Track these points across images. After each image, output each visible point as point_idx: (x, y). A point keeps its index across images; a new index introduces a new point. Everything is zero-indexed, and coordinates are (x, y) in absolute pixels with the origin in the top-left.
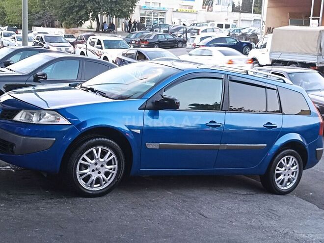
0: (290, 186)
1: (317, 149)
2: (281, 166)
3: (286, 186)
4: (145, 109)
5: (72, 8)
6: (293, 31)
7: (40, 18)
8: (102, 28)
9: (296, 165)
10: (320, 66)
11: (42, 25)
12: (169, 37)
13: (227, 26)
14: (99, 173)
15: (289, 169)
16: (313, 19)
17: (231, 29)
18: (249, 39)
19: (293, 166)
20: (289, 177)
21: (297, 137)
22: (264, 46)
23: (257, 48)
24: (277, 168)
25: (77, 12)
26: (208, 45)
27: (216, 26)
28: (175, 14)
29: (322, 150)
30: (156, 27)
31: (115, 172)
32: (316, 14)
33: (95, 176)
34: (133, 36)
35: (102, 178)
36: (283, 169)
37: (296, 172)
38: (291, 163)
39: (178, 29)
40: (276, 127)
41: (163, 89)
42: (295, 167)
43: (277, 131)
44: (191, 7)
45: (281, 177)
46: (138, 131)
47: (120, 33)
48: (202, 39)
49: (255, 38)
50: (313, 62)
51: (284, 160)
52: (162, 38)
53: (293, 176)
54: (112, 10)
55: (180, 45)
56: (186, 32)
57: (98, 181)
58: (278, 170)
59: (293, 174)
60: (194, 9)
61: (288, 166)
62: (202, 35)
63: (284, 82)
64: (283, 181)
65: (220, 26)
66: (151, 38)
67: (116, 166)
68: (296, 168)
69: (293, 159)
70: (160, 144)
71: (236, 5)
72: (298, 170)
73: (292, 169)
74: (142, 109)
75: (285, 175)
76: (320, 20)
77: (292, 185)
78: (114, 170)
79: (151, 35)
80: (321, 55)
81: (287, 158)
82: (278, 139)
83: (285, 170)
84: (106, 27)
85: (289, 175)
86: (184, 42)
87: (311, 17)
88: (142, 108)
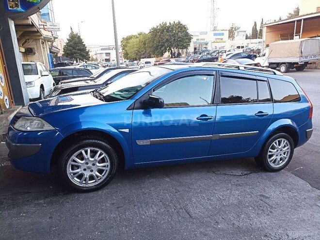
0: (282, 164)
1: (307, 130)
2: (273, 148)
3: (278, 164)
4: (133, 109)
5: (157, 46)
6: (283, 43)
7: (144, 54)
8: (174, 55)
9: (287, 145)
10: (301, 63)
11: (145, 57)
12: (209, 56)
13: (243, 47)
14: (92, 171)
15: (281, 150)
16: (296, 36)
17: (245, 48)
18: (255, 52)
19: (285, 146)
20: (281, 156)
21: (288, 122)
22: (264, 55)
23: (259, 57)
24: (270, 150)
25: (160, 48)
26: (230, 58)
27: (236, 47)
28: (212, 44)
29: (312, 131)
30: (202, 52)
31: (108, 169)
32: (298, 32)
33: (87, 174)
34: (190, 58)
35: (94, 175)
36: (276, 150)
37: (288, 152)
38: (282, 145)
39: (214, 52)
40: (267, 115)
41: (153, 89)
42: (286, 148)
43: (269, 119)
44: (222, 39)
45: (274, 157)
46: (127, 130)
47: (184, 57)
48: (227, 55)
49: (259, 51)
50: (297, 61)
51: (276, 143)
52: (205, 57)
53: (285, 156)
54: (178, 45)
55: (215, 60)
56: (219, 53)
57: (91, 178)
58: (270, 152)
59: (284, 154)
60: (224, 40)
61: (280, 147)
62: (227, 53)
63: (275, 74)
64: (275, 160)
65: (239, 47)
66: (199, 58)
67: (108, 164)
68: (288, 149)
69: (284, 141)
70: (151, 140)
71: (249, 35)
72: (289, 150)
73: (284, 149)
74: (131, 110)
75: (277, 155)
76: (301, 36)
77: (284, 163)
78: (108, 167)
79: (199, 56)
80: (302, 56)
81: (279, 141)
82: (269, 125)
83: (277, 151)
84: (176, 55)
85: (281, 155)
86: (217, 58)
87: (295, 34)
88: (130, 108)
